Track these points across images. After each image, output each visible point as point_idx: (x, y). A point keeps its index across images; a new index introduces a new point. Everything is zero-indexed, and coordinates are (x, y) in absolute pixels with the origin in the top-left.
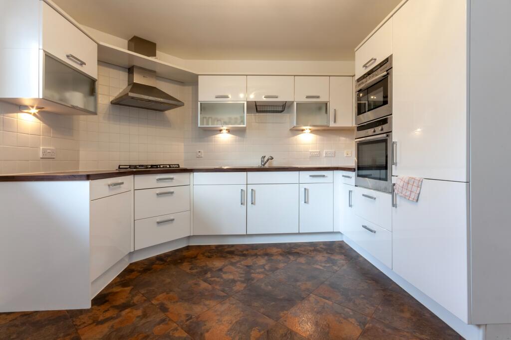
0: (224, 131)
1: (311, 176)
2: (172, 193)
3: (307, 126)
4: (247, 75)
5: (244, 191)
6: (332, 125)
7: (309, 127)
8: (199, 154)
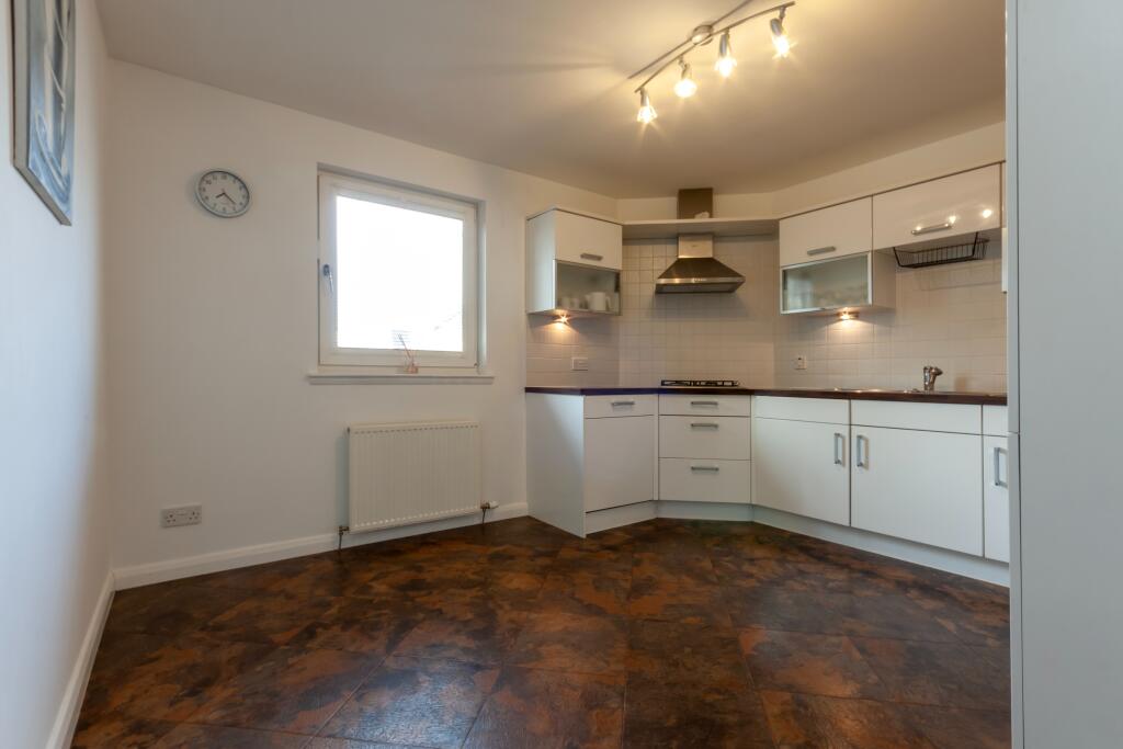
0: (846, 316)
2: (716, 426)
4: (872, 196)
5: (843, 438)
8: (800, 362)
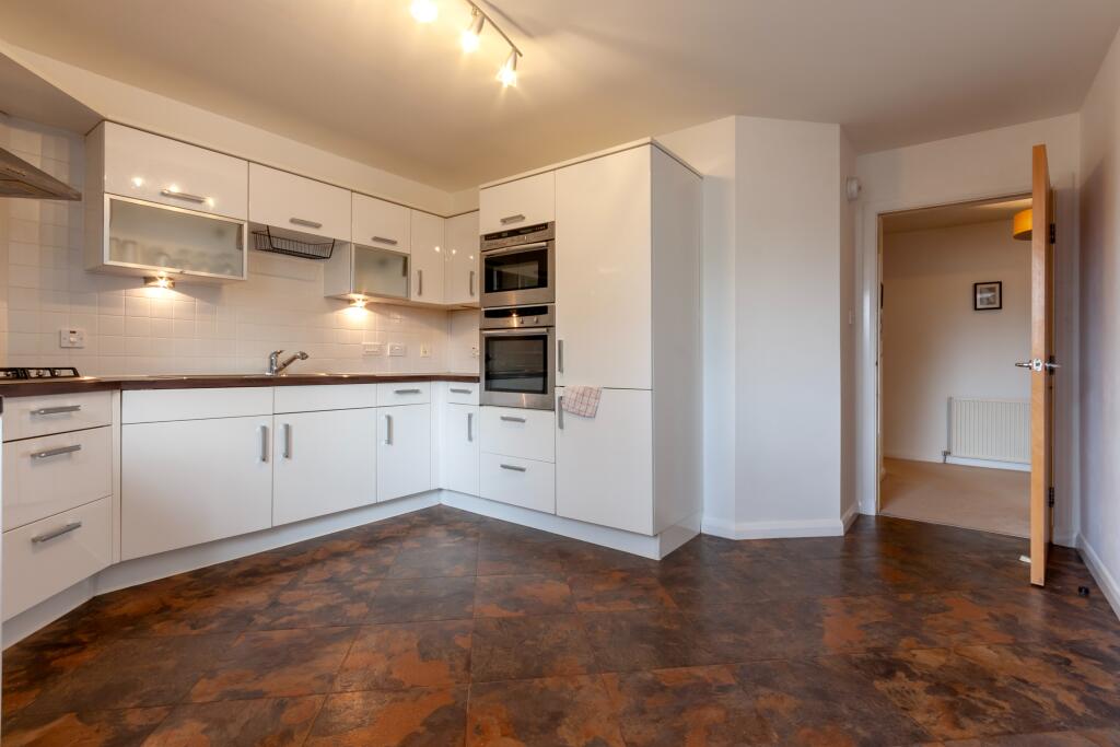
0: (164, 283)
1: (398, 392)
2: (74, 449)
3: (360, 293)
5: (268, 430)
6: (415, 298)
7: (361, 297)
